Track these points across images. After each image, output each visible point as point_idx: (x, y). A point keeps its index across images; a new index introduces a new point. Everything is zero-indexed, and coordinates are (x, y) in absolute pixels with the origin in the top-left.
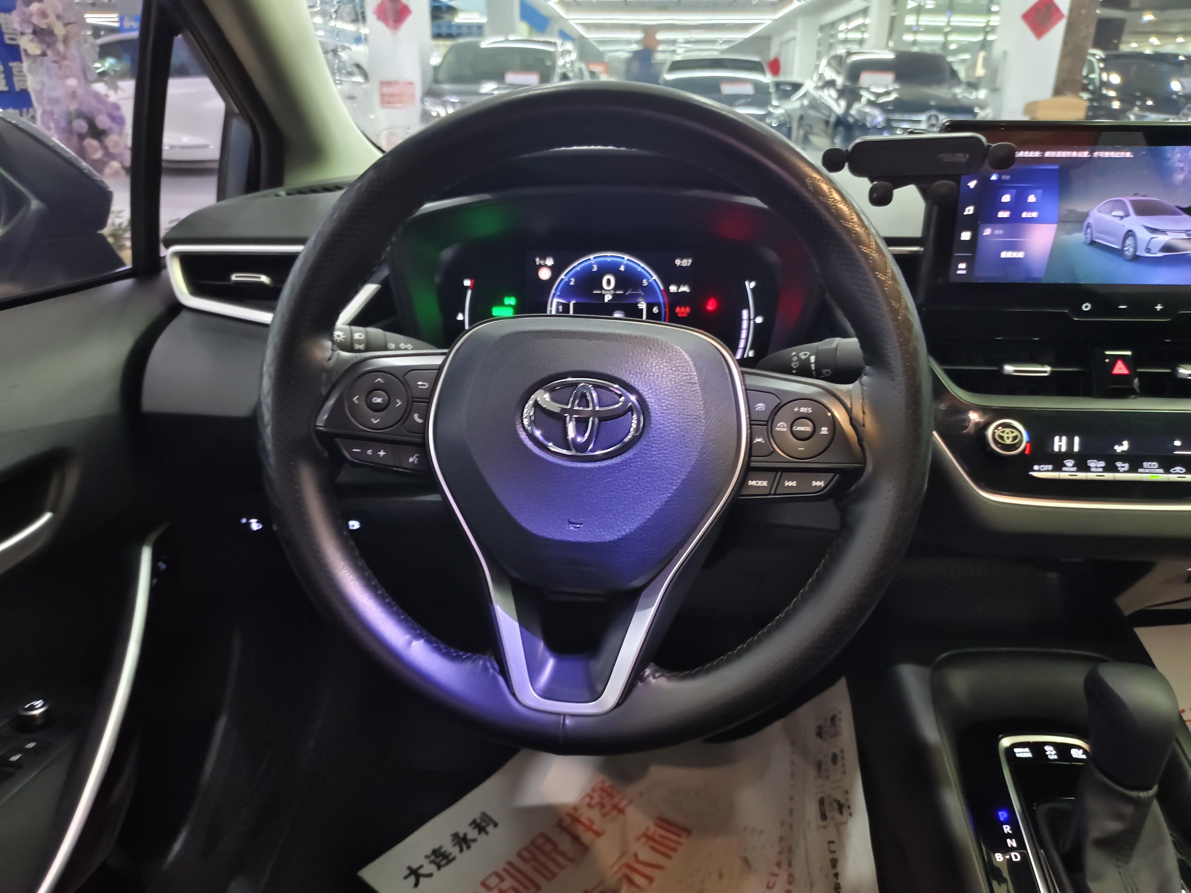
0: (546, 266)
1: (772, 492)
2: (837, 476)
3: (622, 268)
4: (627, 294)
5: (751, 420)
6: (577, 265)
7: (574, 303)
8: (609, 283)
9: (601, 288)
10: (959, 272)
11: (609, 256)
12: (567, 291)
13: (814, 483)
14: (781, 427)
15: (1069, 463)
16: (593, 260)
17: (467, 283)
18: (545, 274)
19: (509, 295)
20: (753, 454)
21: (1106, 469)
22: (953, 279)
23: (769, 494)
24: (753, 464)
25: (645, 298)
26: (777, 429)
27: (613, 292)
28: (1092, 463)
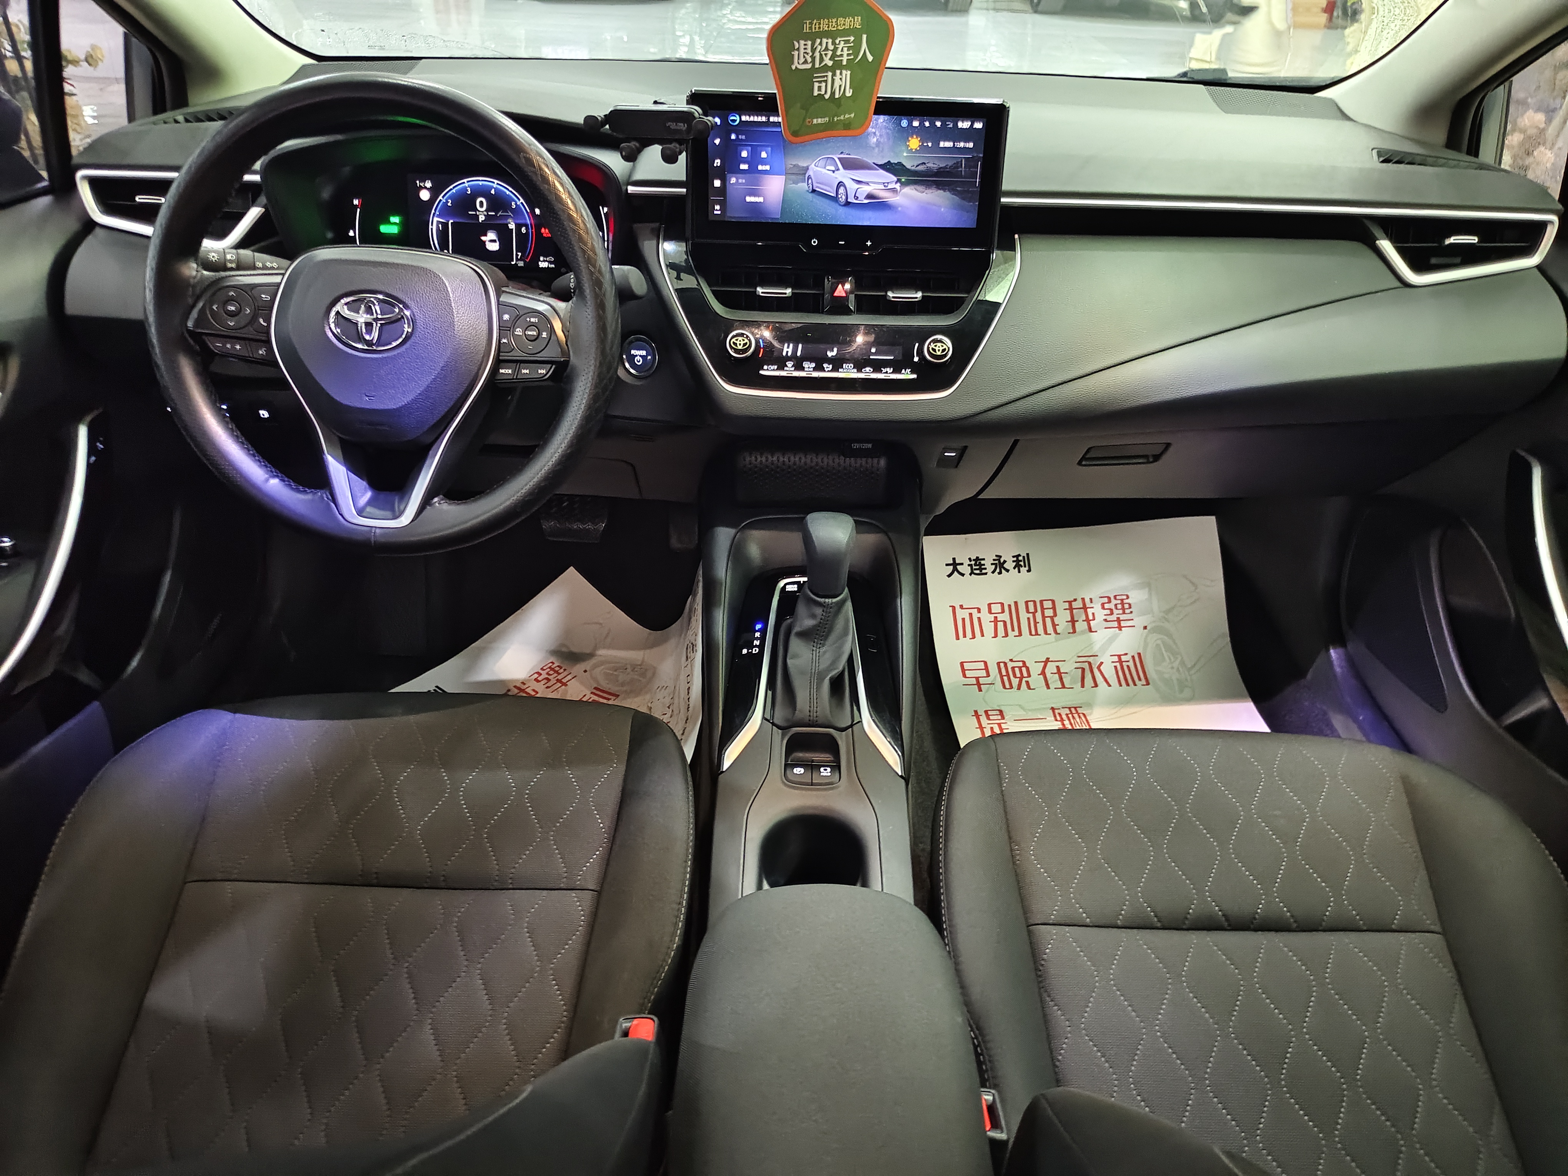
0: (426, 188)
1: (515, 377)
2: (554, 366)
3: (493, 192)
4: (498, 215)
5: (499, 326)
6: (454, 188)
7: (452, 223)
8: (482, 206)
9: (476, 210)
10: (716, 212)
11: (481, 181)
12: (446, 211)
13: (540, 371)
14: (519, 332)
15: (790, 364)
16: (467, 183)
17: (356, 202)
18: (425, 195)
19: (395, 214)
20: (501, 350)
21: (815, 369)
22: (711, 218)
23: (513, 379)
24: (501, 358)
25: (514, 218)
26: (516, 333)
27: (485, 213)
28: (806, 365)
